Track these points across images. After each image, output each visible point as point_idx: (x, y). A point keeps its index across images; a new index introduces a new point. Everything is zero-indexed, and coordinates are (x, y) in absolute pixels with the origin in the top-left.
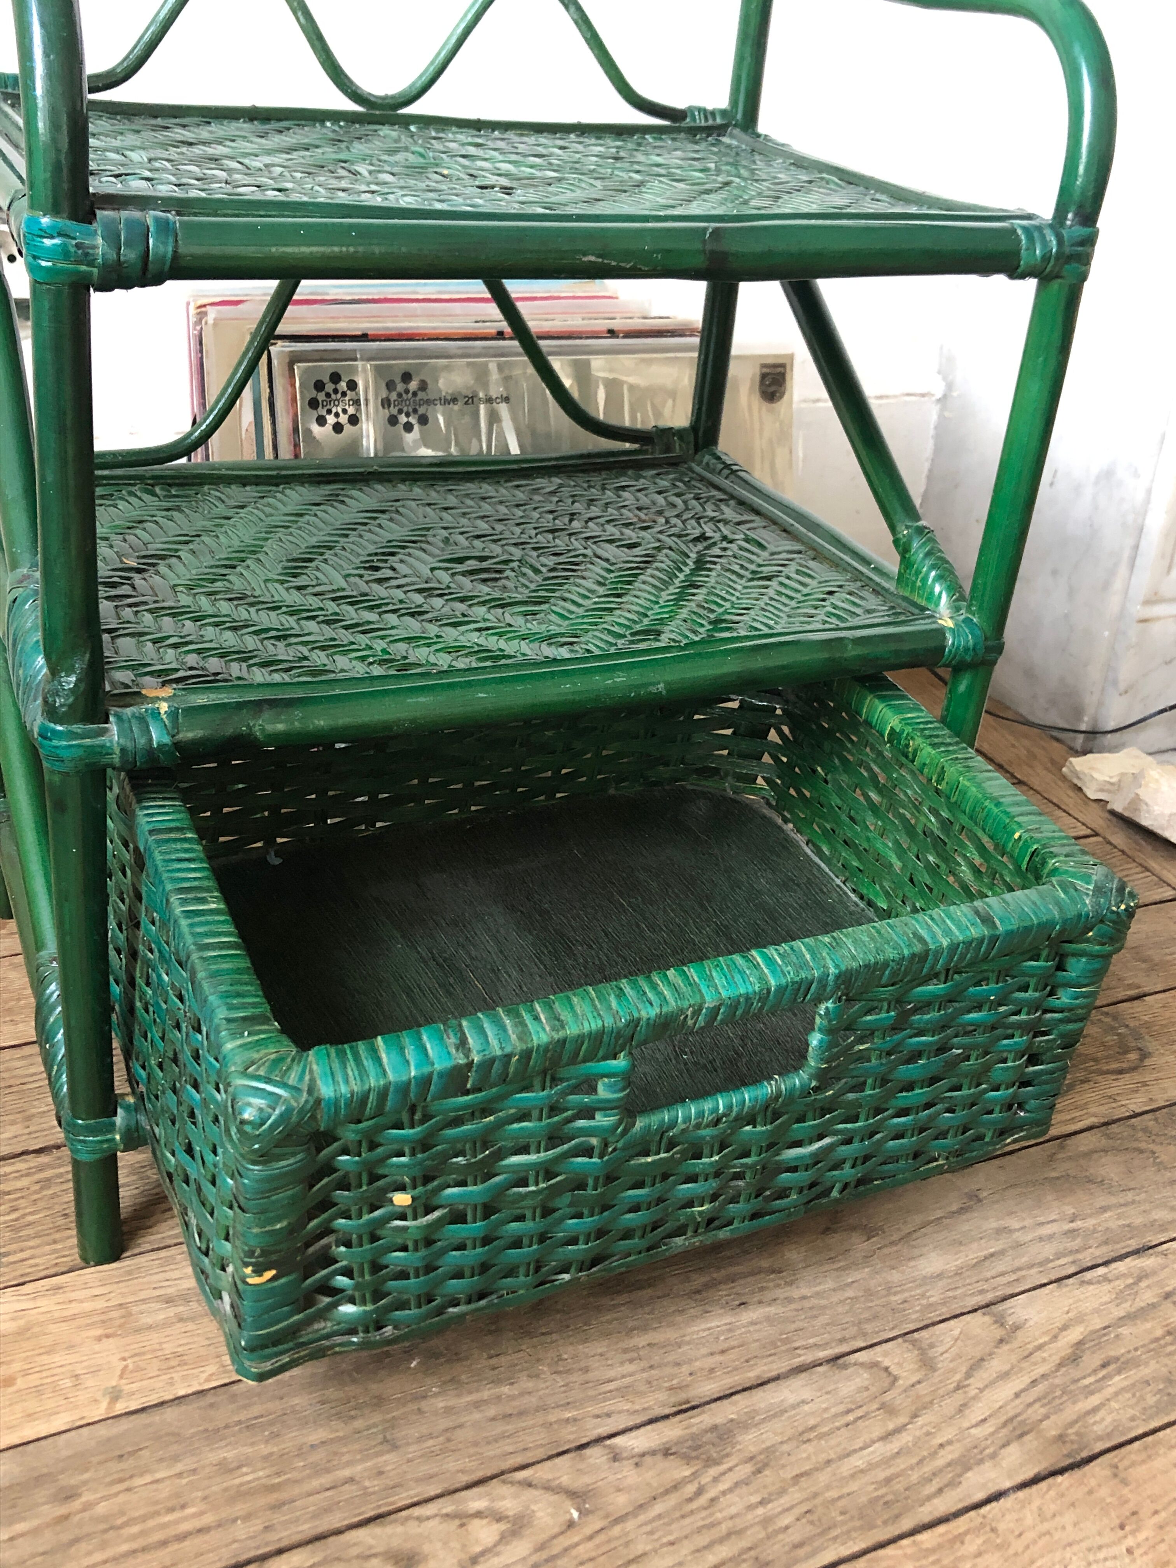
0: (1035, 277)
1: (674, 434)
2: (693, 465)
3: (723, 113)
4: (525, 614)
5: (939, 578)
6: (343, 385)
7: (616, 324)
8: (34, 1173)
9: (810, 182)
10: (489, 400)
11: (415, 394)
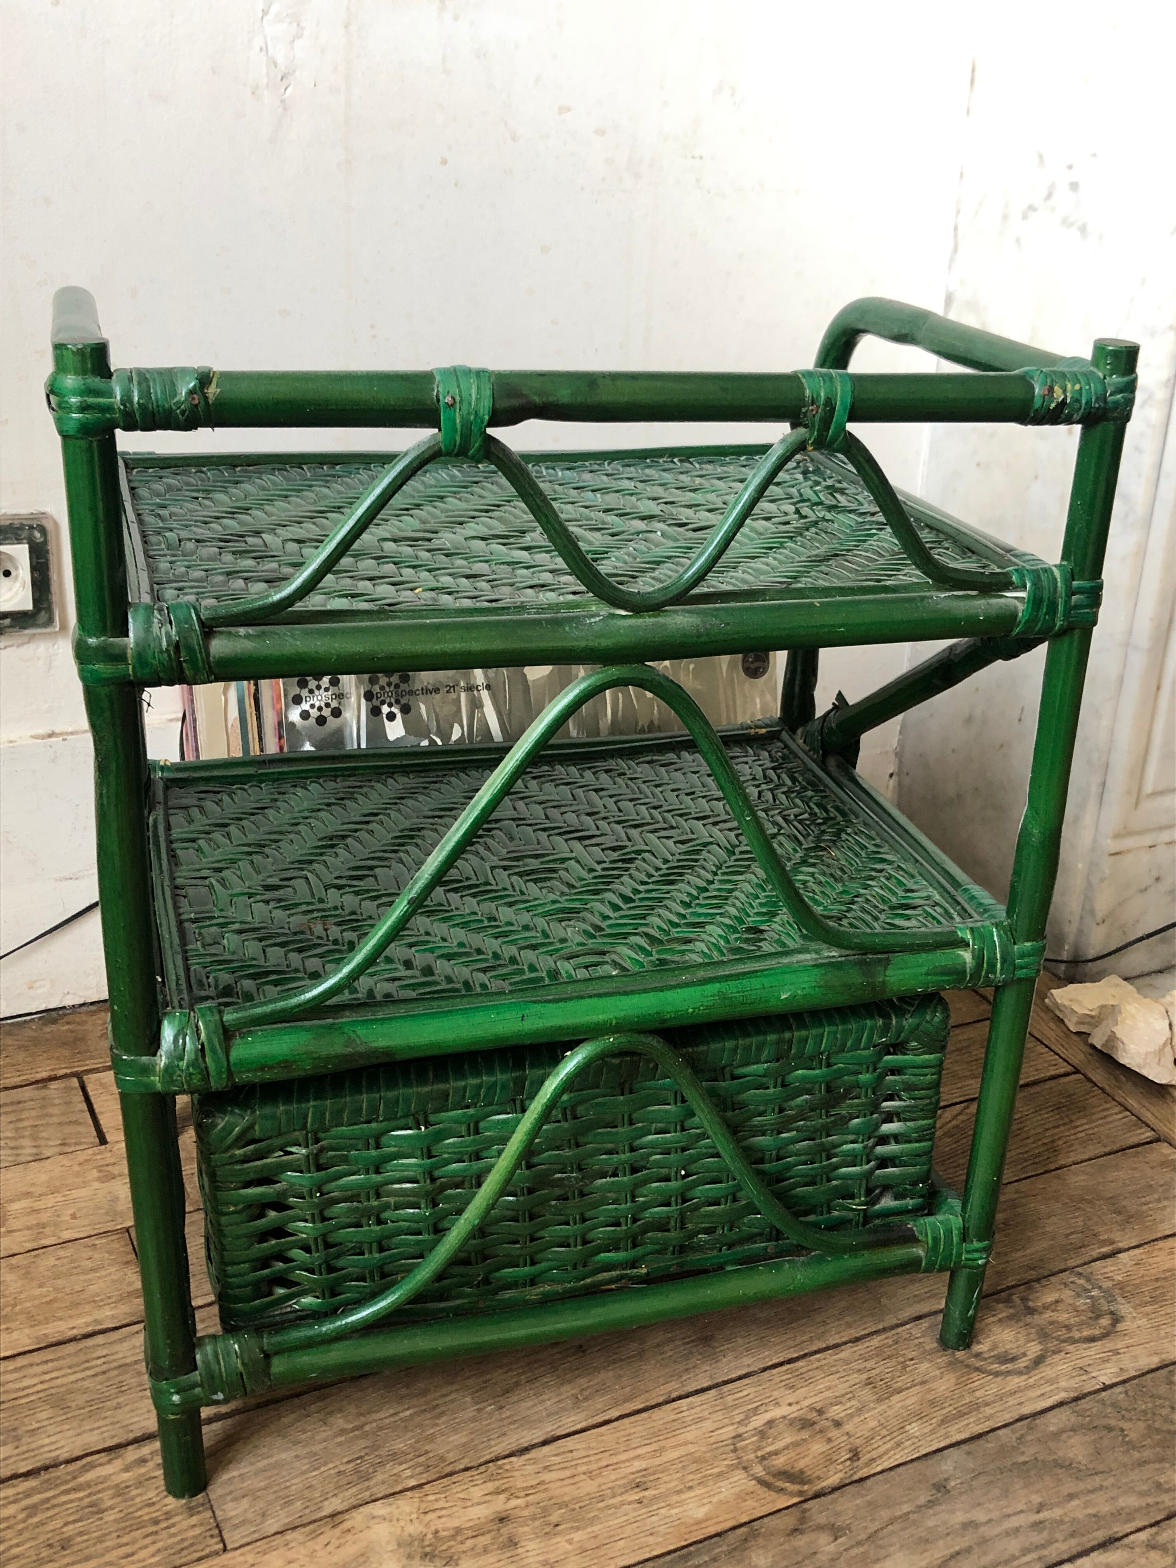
6: (325, 682)
8: (21, 1499)
10: (470, 689)
11: (397, 686)
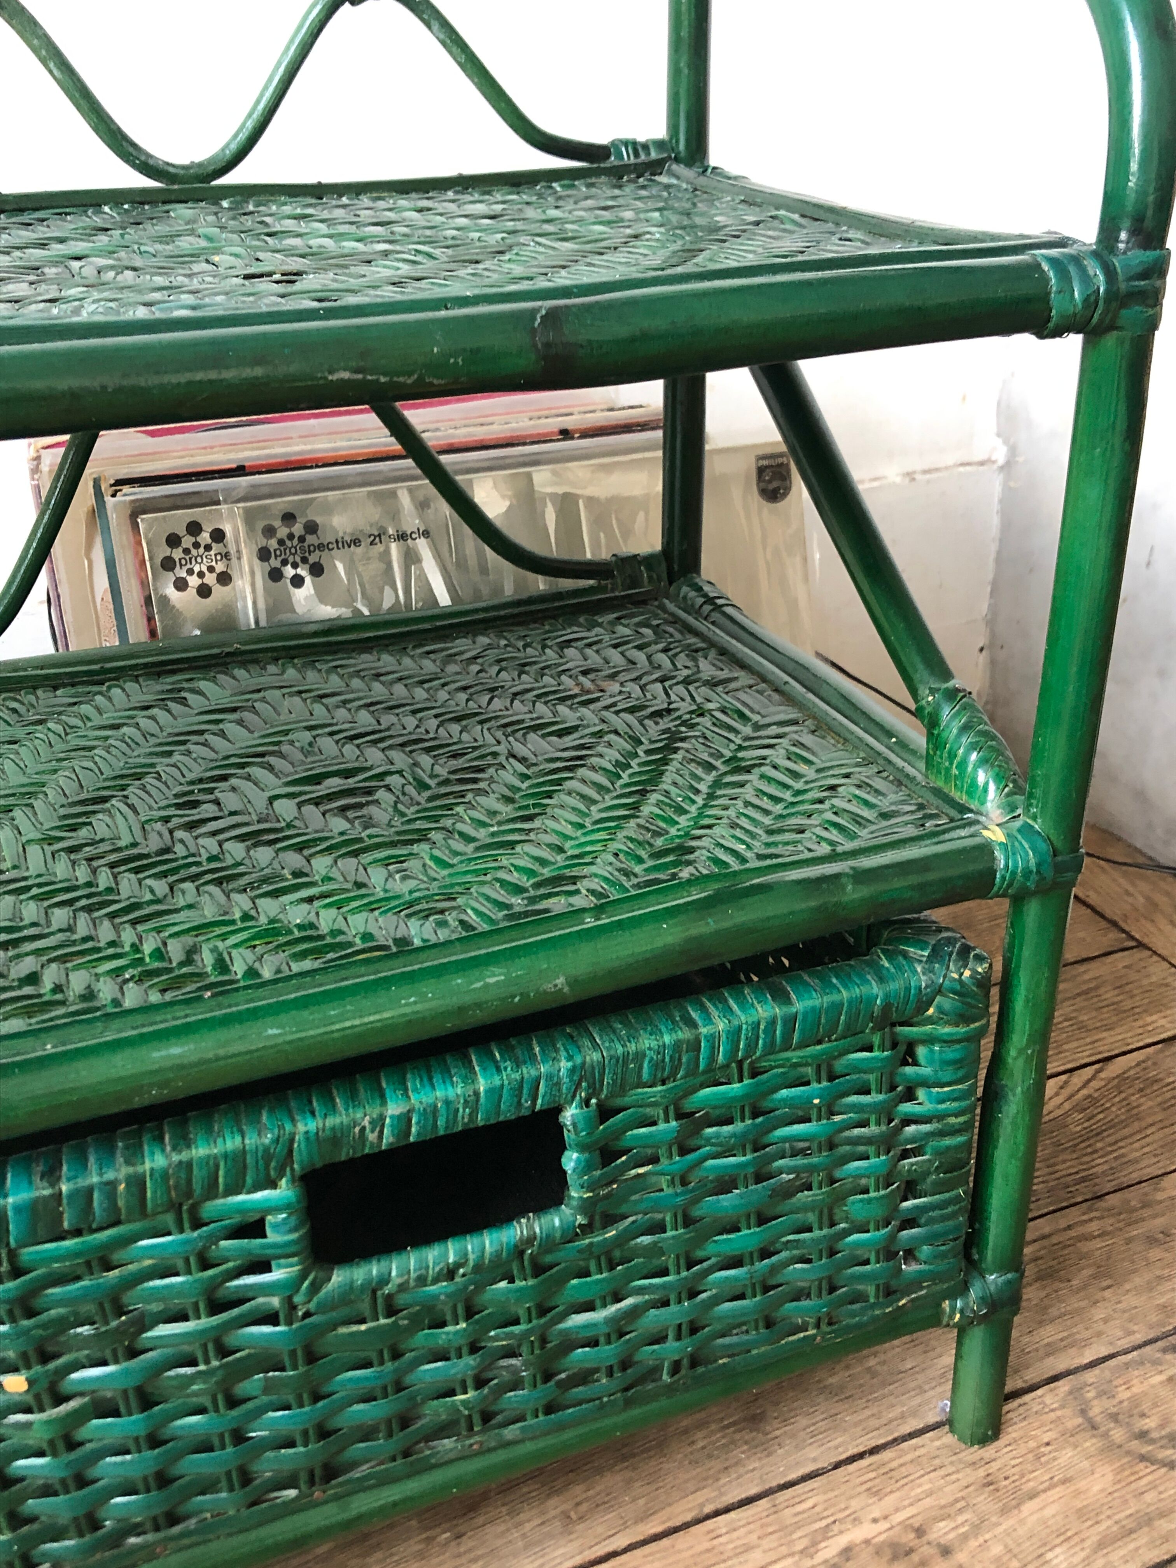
0: (1078, 332)
1: (640, 563)
2: (666, 601)
3: (660, 144)
4: (386, 862)
5: (983, 762)
6: (205, 537)
7: (568, 423)
9: (757, 223)
10: (402, 537)
11: (302, 539)
